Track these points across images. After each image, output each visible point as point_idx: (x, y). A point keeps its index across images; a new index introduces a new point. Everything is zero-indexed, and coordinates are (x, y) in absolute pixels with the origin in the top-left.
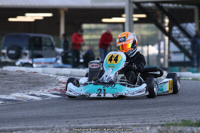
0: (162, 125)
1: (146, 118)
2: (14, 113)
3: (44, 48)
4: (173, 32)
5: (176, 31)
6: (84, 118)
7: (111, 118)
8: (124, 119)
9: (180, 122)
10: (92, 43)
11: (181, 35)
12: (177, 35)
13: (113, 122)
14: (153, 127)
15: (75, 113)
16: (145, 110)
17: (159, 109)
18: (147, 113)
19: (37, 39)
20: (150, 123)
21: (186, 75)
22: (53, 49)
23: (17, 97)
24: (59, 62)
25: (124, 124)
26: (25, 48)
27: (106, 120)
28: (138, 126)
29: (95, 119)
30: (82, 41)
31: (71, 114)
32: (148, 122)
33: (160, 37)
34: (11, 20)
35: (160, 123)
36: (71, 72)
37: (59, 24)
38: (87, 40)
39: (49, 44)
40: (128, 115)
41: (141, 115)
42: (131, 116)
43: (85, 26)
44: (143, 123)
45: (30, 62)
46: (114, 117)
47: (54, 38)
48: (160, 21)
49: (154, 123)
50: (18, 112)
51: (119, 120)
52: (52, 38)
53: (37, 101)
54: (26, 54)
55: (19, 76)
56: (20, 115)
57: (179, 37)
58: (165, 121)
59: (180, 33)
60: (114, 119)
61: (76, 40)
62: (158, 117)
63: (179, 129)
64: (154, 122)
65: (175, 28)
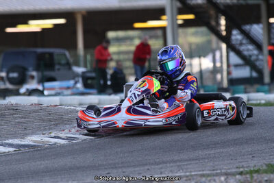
0: (241, 173)
1: (216, 163)
2: (33, 163)
3: (57, 67)
4: (233, 38)
5: (236, 36)
6: (131, 166)
7: (168, 165)
8: (185, 167)
9: (265, 167)
10: (122, 57)
11: (244, 41)
12: (239, 42)
13: (171, 171)
14: (230, 177)
15: (117, 161)
16: (212, 152)
17: (231, 150)
18: (216, 156)
19: (47, 56)
20: (223, 171)
21: (257, 97)
22: (70, 68)
23: (35, 141)
24: (80, 86)
25: (188, 174)
26: (30, 69)
27: (161, 168)
28: (208, 175)
29: (146, 167)
30: (109, 55)
31: (111, 162)
32: (220, 170)
33: (214, 45)
34: (9, 30)
35: (237, 170)
36: (100, 100)
37: (75, 33)
38: (115, 53)
39: (63, 62)
40: (190, 160)
41: (208, 158)
42: (195, 162)
43: (111, 34)
44: (214, 170)
45: (40, 88)
46: (172, 164)
47: (70, 53)
48: (213, 23)
49: (229, 171)
50: (39, 163)
51: (180, 168)
52: (67, 53)
53: (62, 146)
54: (33, 77)
55: (34, 111)
56: (42, 166)
57: (241, 44)
58: (243, 167)
59: (243, 39)
60: (172, 167)
61: (102, 55)
62: (232, 161)
63: (266, 179)
64: (229, 169)
65: (235, 32)
